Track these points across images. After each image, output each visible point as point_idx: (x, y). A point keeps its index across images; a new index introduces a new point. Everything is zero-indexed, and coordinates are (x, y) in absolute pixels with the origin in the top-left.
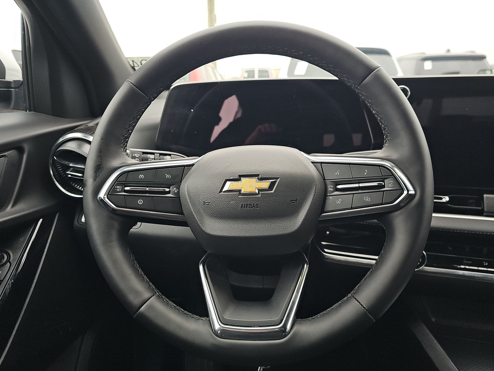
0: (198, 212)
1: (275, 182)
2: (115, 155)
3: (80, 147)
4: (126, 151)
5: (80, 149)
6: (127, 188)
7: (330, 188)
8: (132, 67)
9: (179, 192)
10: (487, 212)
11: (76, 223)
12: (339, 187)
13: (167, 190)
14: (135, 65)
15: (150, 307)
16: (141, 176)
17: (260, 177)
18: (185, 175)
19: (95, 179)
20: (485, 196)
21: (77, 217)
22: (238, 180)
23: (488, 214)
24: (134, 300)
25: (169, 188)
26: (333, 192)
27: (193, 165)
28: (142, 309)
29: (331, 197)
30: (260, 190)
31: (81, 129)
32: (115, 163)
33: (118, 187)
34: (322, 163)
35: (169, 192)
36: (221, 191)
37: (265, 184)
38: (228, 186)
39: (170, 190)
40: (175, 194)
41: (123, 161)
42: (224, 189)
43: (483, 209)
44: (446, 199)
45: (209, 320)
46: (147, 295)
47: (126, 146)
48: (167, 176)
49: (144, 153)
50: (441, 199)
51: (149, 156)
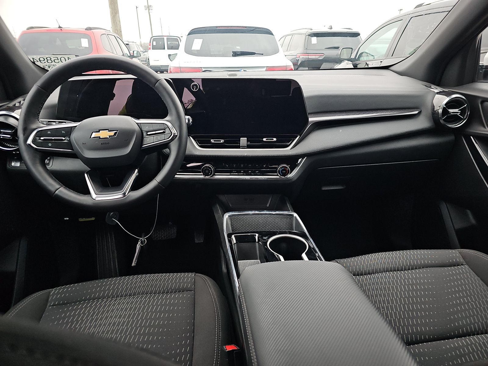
0: (80, 148)
1: (117, 132)
2: (33, 122)
3: (6, 119)
4: (39, 120)
5: (6, 120)
6: (42, 138)
7: (145, 134)
8: (32, 62)
9: (70, 139)
10: (241, 147)
11: (8, 166)
12: (149, 133)
13: (64, 138)
14: (35, 61)
15: (60, 191)
16: (49, 132)
17: (109, 130)
18: (73, 131)
19: (24, 134)
20: (241, 138)
21: (8, 163)
22: (99, 132)
23: (242, 147)
24: (52, 189)
25: (65, 138)
26: (146, 136)
27: (76, 126)
28: (57, 192)
29: (145, 138)
30: (109, 136)
31: (3, 109)
32: (34, 126)
33: (37, 138)
34: (141, 123)
35: (65, 140)
36: (90, 138)
37: (112, 133)
38: (94, 135)
39: (65, 139)
40: (67, 140)
41: (38, 125)
42: (92, 137)
43: (240, 145)
44: (222, 141)
45: (91, 195)
46: (58, 186)
47: (39, 118)
48: (63, 132)
49: (49, 122)
50: (221, 141)
51: (52, 123)
